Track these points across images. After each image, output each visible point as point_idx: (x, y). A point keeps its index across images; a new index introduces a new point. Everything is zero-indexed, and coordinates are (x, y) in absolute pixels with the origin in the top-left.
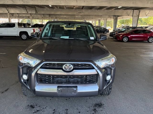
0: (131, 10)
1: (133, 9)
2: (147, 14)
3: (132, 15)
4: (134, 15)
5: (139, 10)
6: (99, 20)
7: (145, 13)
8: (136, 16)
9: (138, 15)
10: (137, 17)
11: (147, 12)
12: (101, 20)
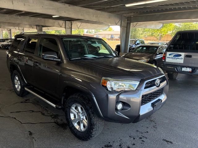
0: (63, 21)
1: (65, 21)
2: (78, 26)
3: (64, 26)
4: (67, 27)
5: (71, 22)
6: (9, 31)
7: (77, 26)
8: (69, 28)
9: (70, 27)
10: (70, 30)
11: (79, 24)
12: (12, 30)
